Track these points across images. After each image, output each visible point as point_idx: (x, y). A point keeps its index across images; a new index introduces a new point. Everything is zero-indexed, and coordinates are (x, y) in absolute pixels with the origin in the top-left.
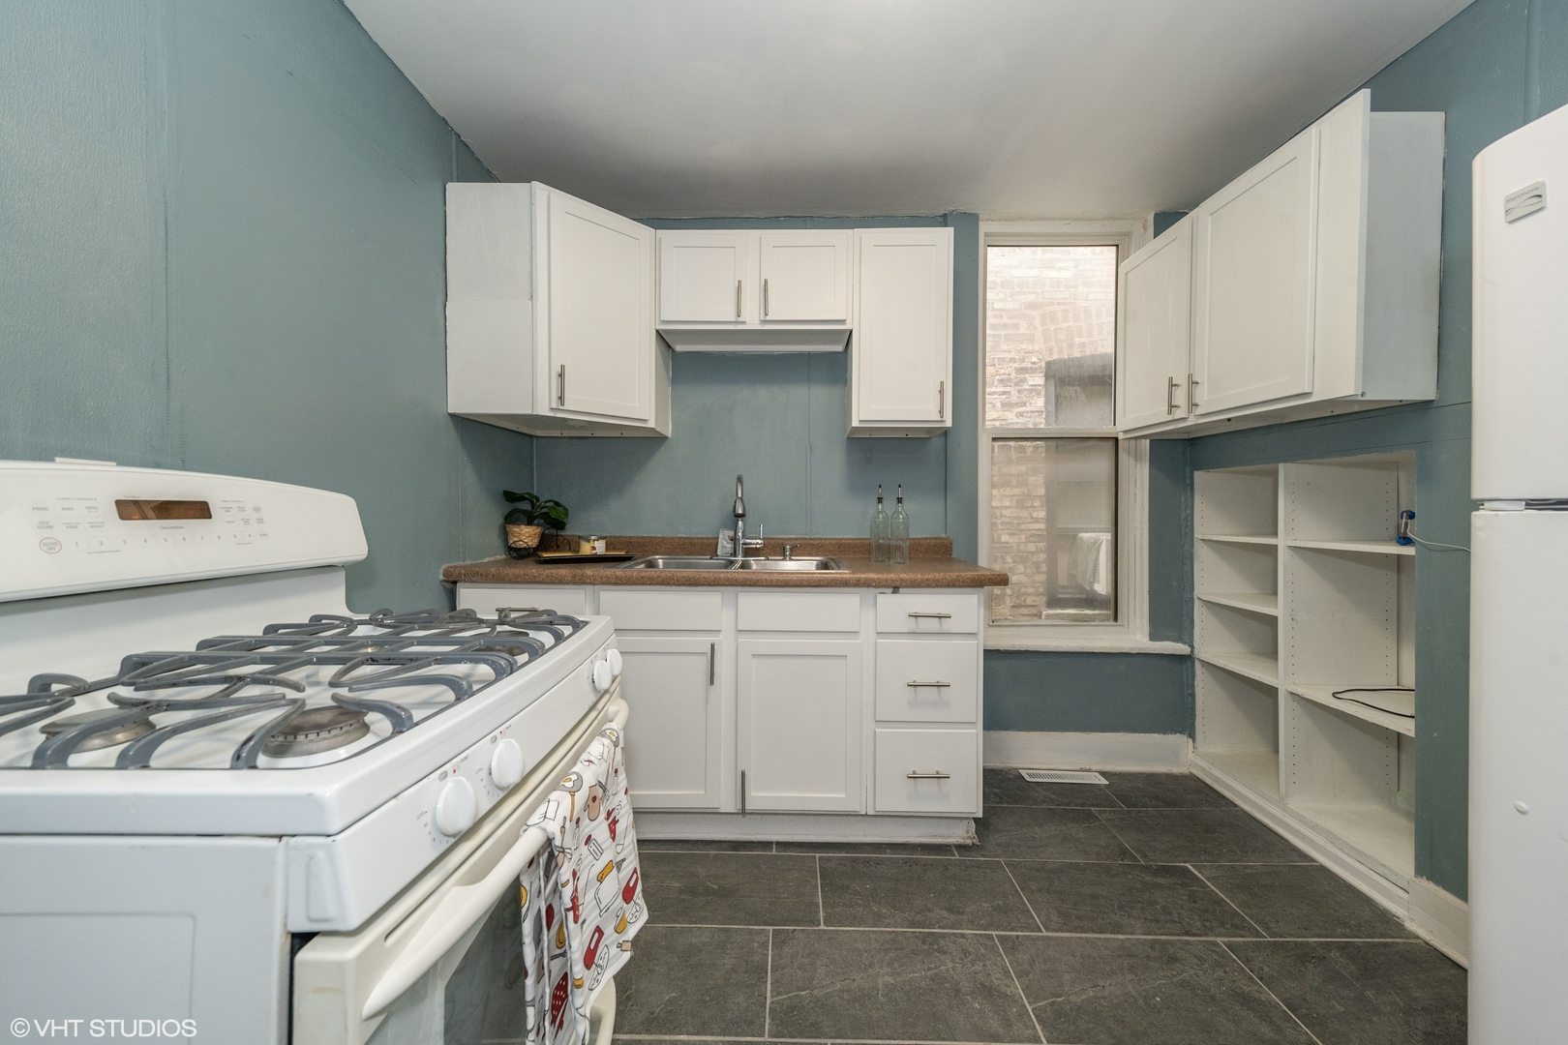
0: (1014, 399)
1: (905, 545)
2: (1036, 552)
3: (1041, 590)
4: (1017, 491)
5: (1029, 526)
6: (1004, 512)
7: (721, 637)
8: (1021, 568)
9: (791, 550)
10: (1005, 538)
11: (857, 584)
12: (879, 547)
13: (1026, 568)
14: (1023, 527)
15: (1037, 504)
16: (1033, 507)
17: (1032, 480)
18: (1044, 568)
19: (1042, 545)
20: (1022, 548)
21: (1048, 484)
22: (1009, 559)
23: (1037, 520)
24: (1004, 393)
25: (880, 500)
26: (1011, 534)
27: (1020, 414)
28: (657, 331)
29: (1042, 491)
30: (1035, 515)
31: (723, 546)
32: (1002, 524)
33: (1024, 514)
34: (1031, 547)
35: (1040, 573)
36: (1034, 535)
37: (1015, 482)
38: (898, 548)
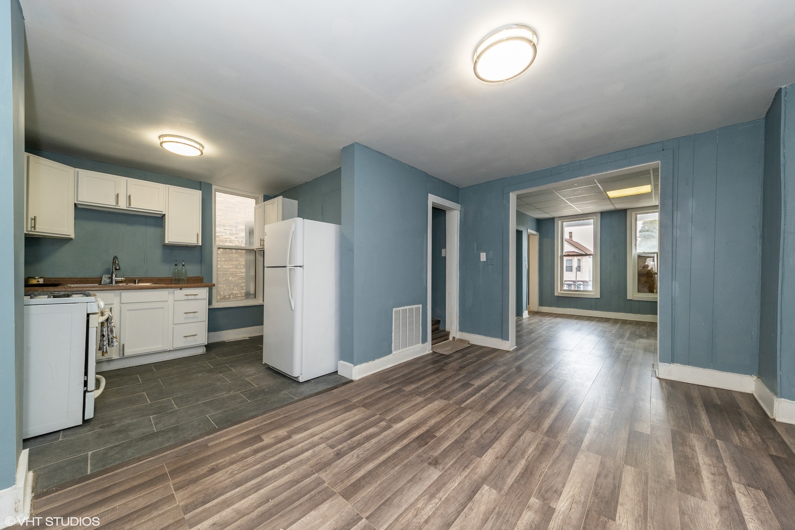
0: (234, 232)
1: (185, 278)
2: (242, 283)
3: (243, 295)
4: (236, 263)
5: (239, 274)
6: (230, 270)
7: (114, 305)
8: (236, 288)
9: (138, 281)
10: (230, 278)
11: (168, 288)
12: (176, 280)
13: (238, 288)
14: (237, 275)
15: (242, 267)
16: (241, 268)
17: (240, 259)
18: (244, 288)
19: (244, 281)
20: (237, 282)
21: (246, 261)
22: (232, 286)
23: (242, 273)
24: (230, 230)
25: (176, 265)
26: (233, 277)
27: (237, 237)
28: (75, 204)
29: (244, 263)
30: (241, 271)
31: (105, 281)
32: (229, 274)
33: (238, 270)
34: (240, 281)
35: (243, 289)
36: (241, 277)
37: (234, 260)
38: (183, 280)
